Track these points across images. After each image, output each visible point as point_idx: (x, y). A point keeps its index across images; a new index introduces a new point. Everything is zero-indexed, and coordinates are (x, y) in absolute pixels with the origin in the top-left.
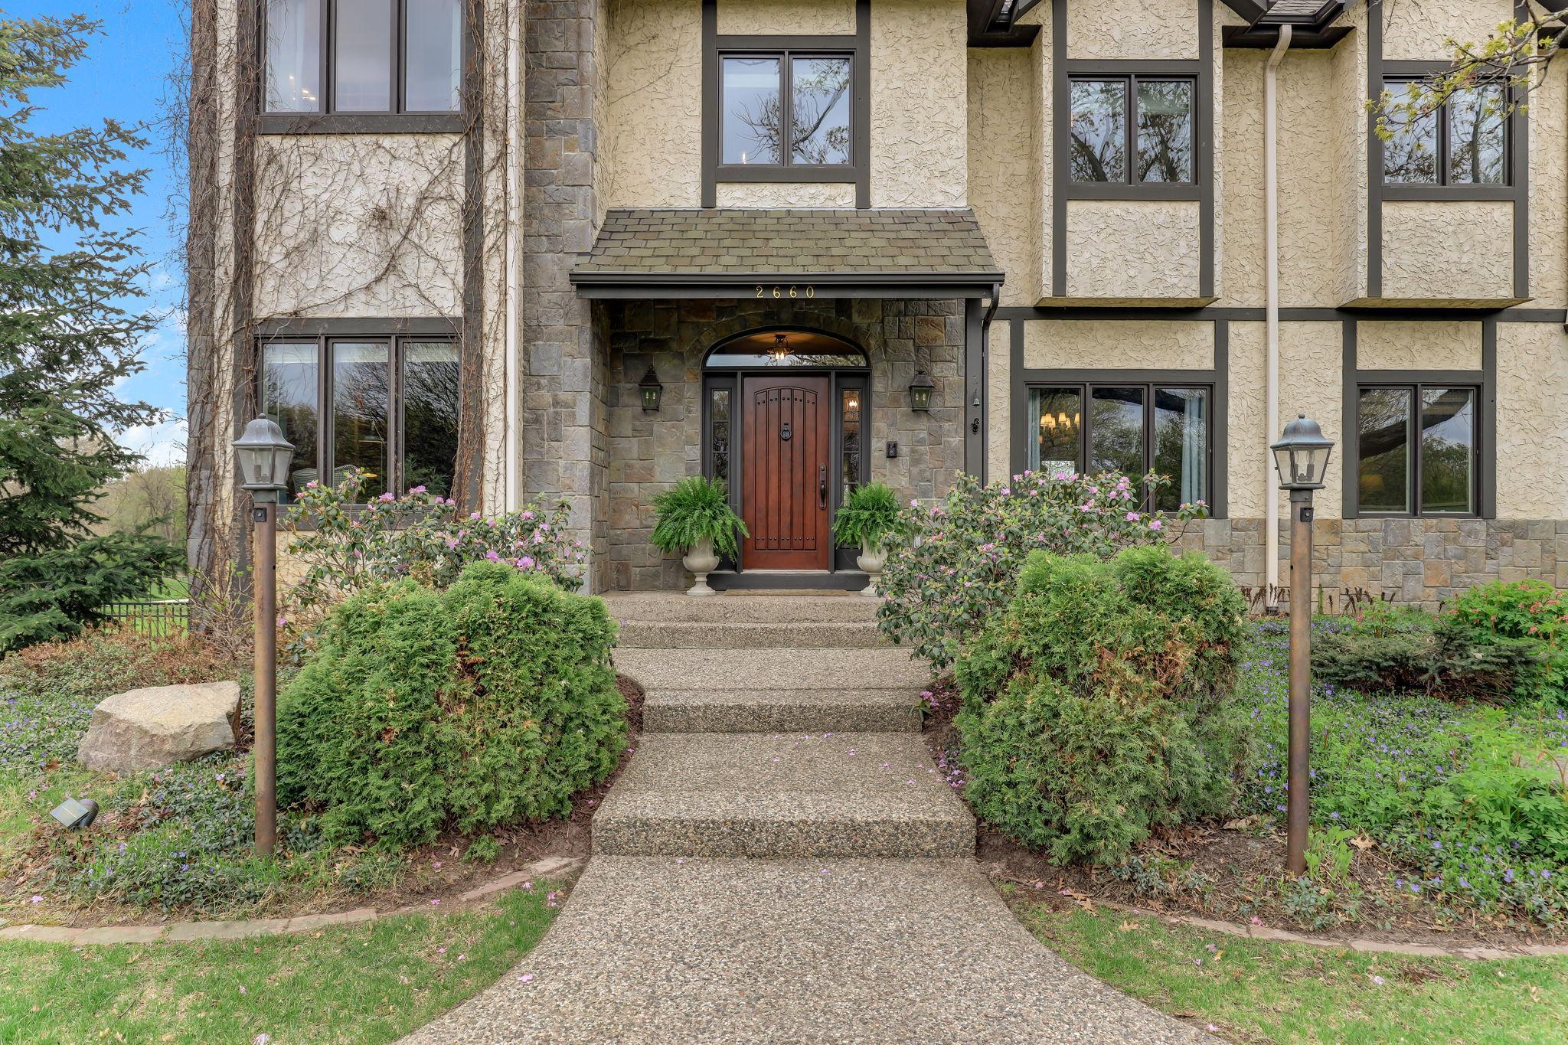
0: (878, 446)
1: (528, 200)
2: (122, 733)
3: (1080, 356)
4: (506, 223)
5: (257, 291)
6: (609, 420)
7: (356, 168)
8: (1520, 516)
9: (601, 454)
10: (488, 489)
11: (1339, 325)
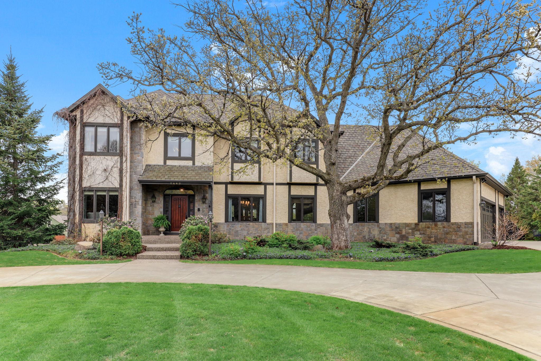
0: (196, 209)
1: (131, 165)
2: (80, 246)
3: (238, 191)
4: (127, 172)
5: (83, 182)
6: (146, 204)
7: (101, 162)
8: (321, 223)
9: (144, 210)
10: (123, 217)
11: (288, 186)
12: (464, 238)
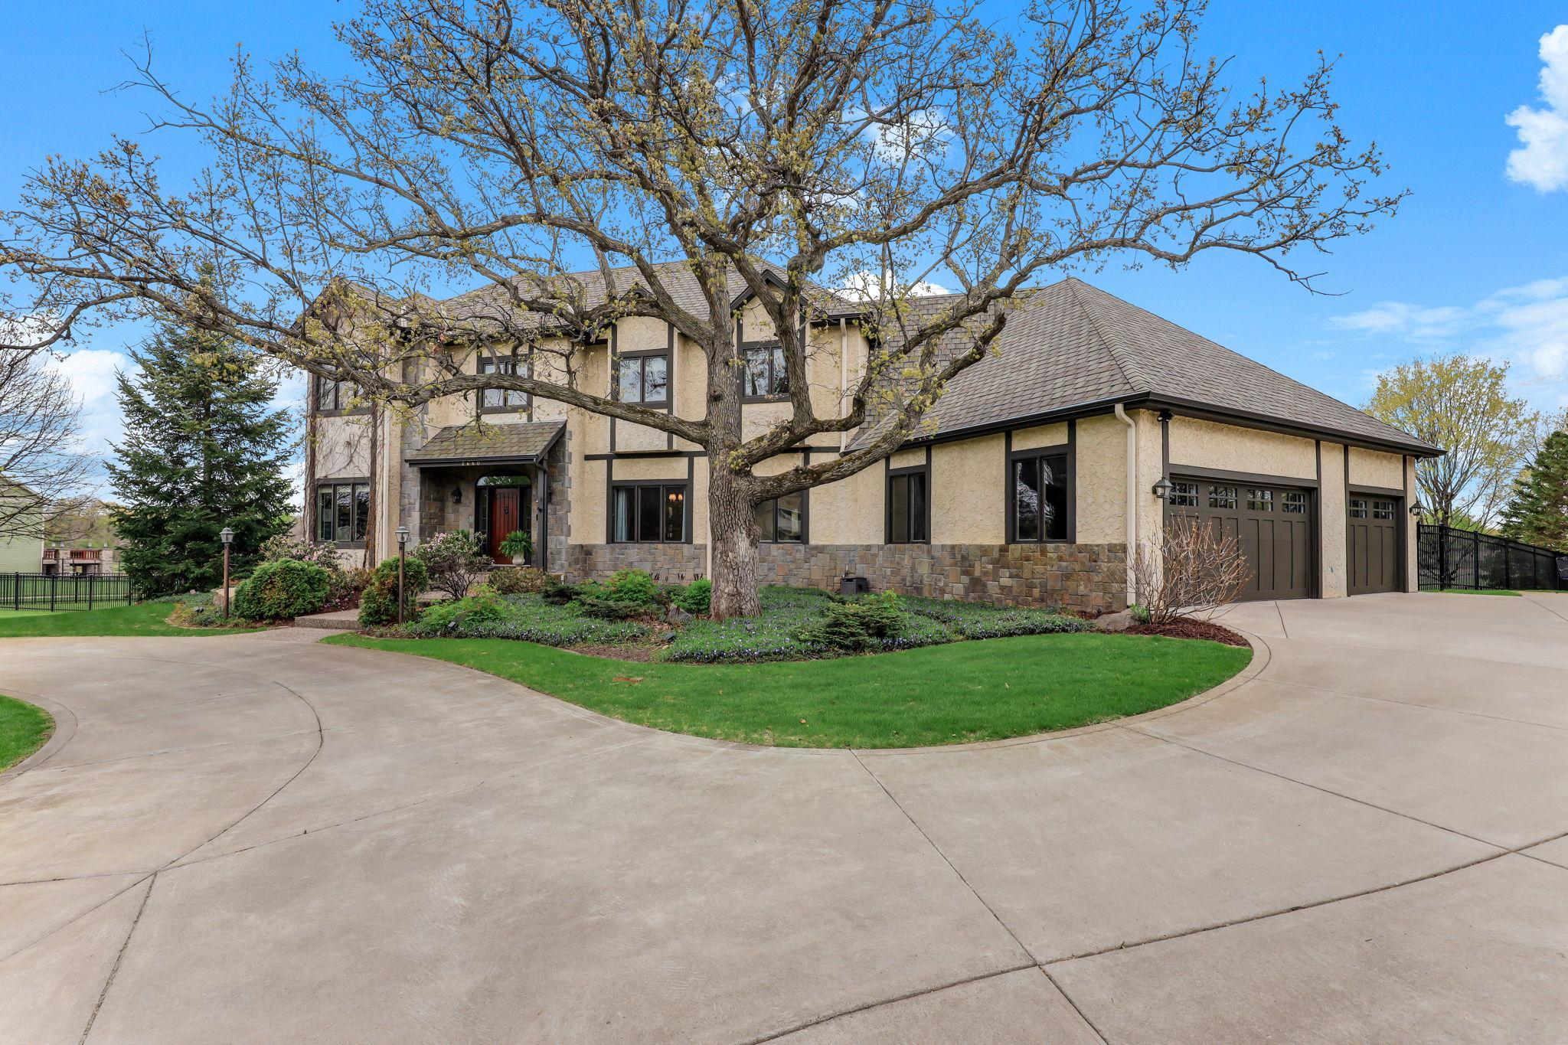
1: (402, 431)
3: (634, 474)
4: (383, 444)
5: (316, 470)
7: (343, 427)
10: (377, 535)
12: (1105, 591)
